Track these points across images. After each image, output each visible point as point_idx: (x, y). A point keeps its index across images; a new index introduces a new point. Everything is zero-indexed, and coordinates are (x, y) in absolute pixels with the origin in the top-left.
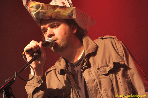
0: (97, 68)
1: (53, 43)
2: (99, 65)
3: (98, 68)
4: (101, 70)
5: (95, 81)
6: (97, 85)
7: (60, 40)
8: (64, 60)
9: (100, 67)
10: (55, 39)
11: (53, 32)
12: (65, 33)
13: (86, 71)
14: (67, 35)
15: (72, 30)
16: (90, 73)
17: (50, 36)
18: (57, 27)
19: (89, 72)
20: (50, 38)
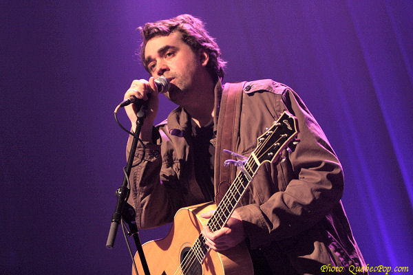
1: (167, 85)
7: (180, 78)
8: (185, 114)
10: (170, 77)
12: (188, 66)
14: (191, 69)
15: (201, 60)
17: (161, 72)
18: (174, 56)
20: (162, 77)
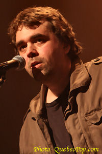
0: (84, 114)
2: (88, 108)
3: (87, 114)
4: (90, 117)
5: (82, 135)
6: (86, 141)
9: (89, 112)
11: (36, 51)
13: (70, 118)
16: (76, 121)
19: (74, 120)
